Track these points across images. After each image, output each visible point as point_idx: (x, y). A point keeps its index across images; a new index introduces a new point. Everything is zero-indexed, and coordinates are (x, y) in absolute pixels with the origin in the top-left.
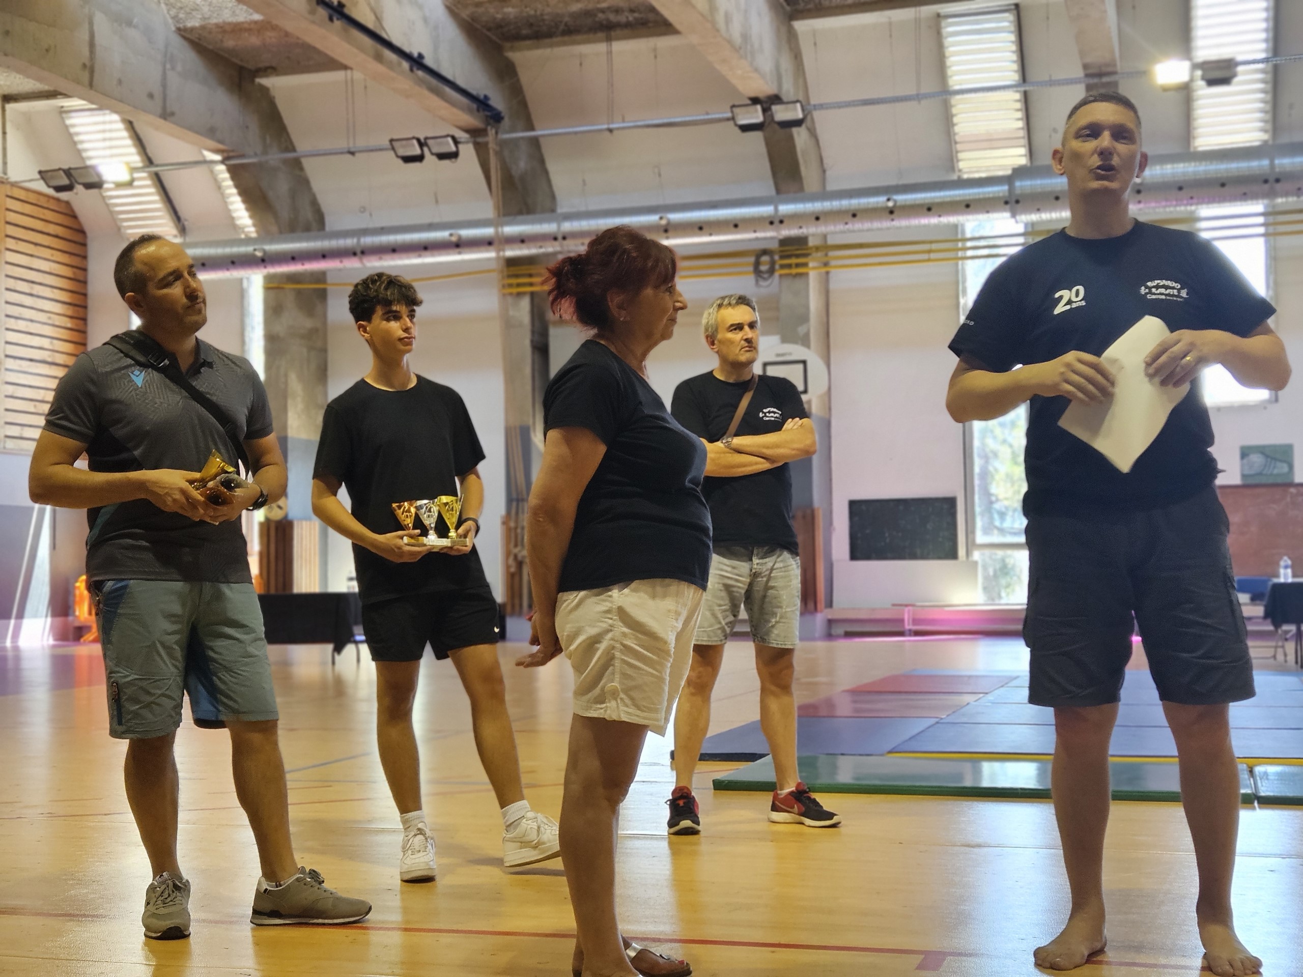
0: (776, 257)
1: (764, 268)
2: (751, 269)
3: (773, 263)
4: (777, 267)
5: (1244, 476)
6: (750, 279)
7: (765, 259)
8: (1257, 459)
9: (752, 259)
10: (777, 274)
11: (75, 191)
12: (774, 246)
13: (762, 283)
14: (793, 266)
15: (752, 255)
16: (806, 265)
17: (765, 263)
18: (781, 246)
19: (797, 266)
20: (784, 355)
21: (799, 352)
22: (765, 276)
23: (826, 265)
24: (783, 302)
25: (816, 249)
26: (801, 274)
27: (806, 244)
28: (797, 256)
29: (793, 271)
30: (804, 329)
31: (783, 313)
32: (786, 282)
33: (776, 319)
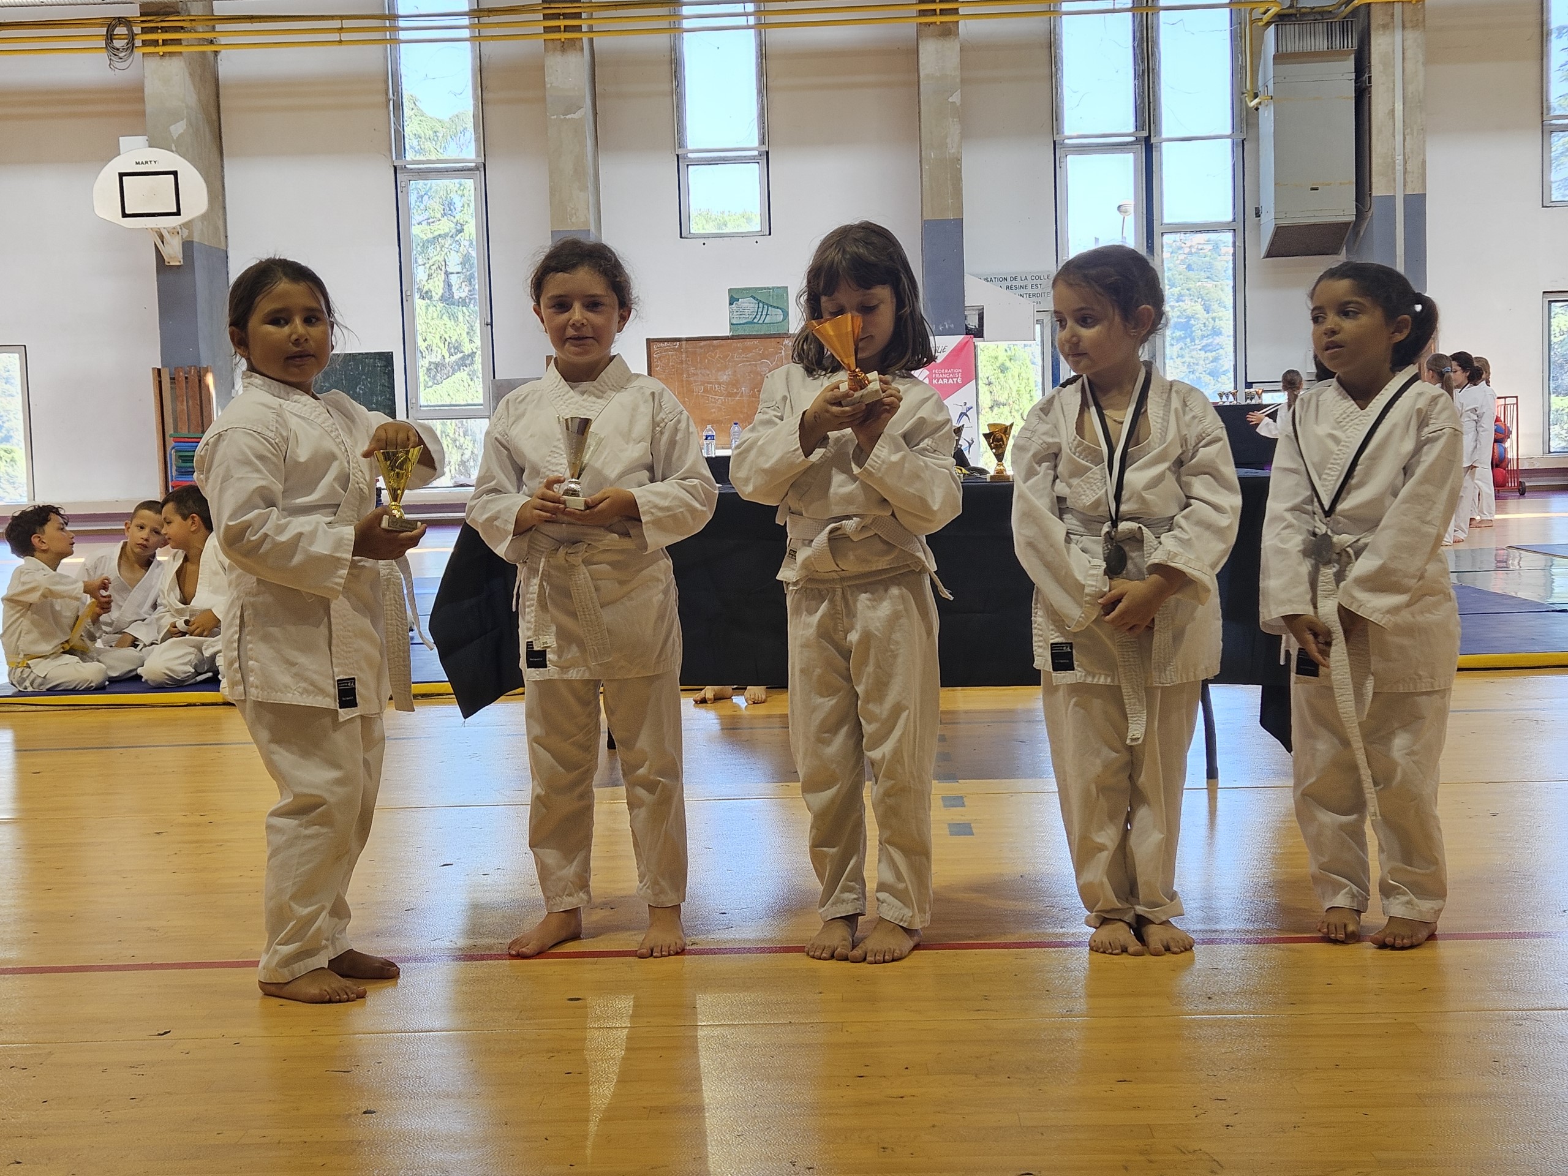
0: (137, 30)
1: (117, 43)
2: (102, 44)
3: (132, 37)
4: (138, 43)
5: (733, 325)
6: (104, 56)
7: (121, 30)
8: (747, 304)
9: (104, 31)
10: (138, 53)
13: (118, 64)
14: (160, 42)
15: (102, 26)
16: (178, 42)
17: (120, 37)
18: (142, 15)
19: (165, 42)
20: (147, 162)
21: (167, 159)
22: (121, 55)
23: (211, 42)
24: (148, 91)
25: (191, 20)
26: (171, 54)
27: (178, 13)
28: (165, 30)
29: (161, 50)
30: (179, 129)
31: (150, 106)
32: (152, 64)
33: (143, 114)
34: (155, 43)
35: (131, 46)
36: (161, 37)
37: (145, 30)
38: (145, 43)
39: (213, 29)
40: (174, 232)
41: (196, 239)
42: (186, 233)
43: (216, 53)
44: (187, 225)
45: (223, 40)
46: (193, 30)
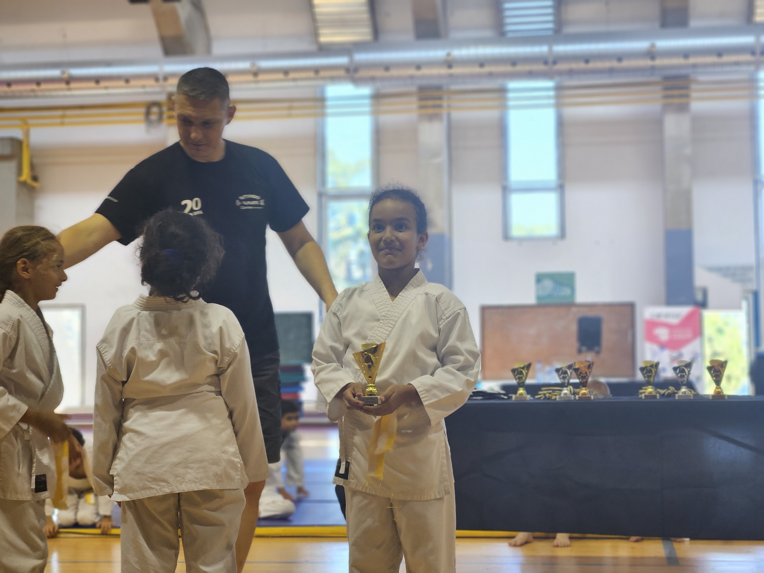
0: (165, 109)
1: (154, 117)
2: (142, 117)
3: (161, 114)
4: (165, 116)
5: (539, 298)
6: (142, 126)
7: (155, 110)
8: (548, 284)
9: (143, 110)
10: (164, 124)
12: (162, 98)
13: (152, 130)
15: (143, 107)
17: (154, 114)
18: (168, 100)
22: (155, 124)
35: (160, 119)
38: (168, 117)
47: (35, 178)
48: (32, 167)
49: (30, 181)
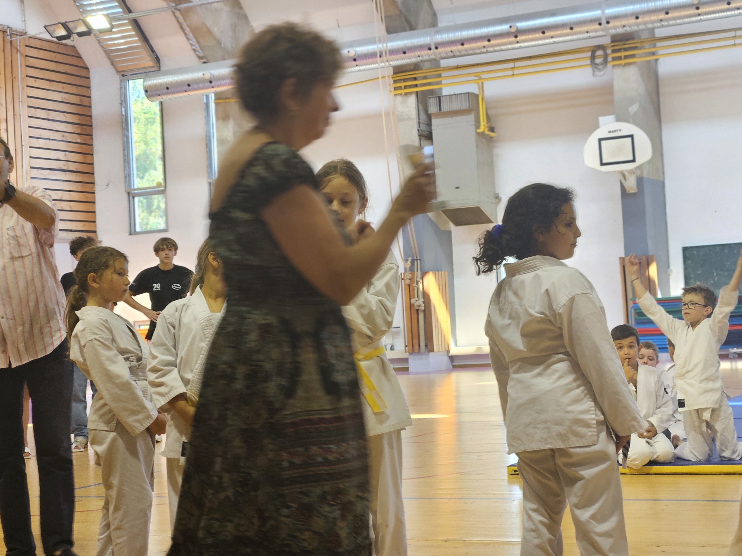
0: (609, 51)
1: (598, 61)
2: (589, 62)
3: (606, 56)
4: (610, 59)
6: (589, 70)
7: (600, 53)
9: (589, 54)
10: (610, 65)
11: (72, 38)
12: (606, 41)
13: (598, 73)
14: (623, 57)
15: (588, 51)
16: (633, 56)
17: (599, 57)
18: (612, 42)
19: (626, 57)
20: (615, 131)
21: (627, 128)
22: (600, 67)
23: (653, 54)
24: (616, 87)
25: (642, 42)
26: (629, 64)
27: (633, 38)
28: (626, 50)
29: (623, 62)
30: (634, 108)
31: (617, 96)
32: (618, 71)
33: (611, 102)
34: (620, 58)
35: (605, 62)
36: (623, 54)
37: (614, 51)
38: (614, 59)
39: (655, 46)
40: (631, 172)
41: (645, 175)
42: (638, 172)
43: (656, 60)
44: (640, 167)
45: (661, 52)
46: (643, 48)
47: (492, 129)
48: (488, 118)
49: (487, 132)
